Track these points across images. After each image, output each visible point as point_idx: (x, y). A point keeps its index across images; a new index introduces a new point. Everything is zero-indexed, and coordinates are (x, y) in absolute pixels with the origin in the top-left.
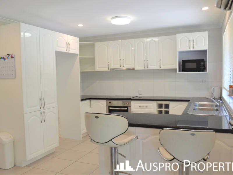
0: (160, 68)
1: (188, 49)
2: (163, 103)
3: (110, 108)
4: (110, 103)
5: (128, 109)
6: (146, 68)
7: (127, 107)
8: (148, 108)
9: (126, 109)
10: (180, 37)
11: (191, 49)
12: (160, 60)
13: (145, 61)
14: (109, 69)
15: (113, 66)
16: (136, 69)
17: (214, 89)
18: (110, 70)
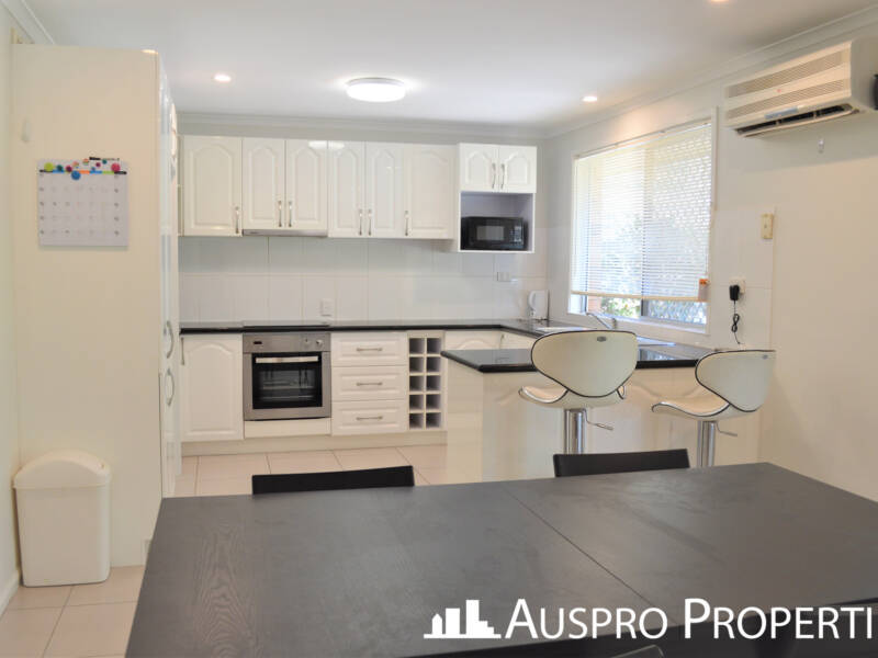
0: (405, 237)
1: (488, 189)
2: (425, 335)
3: (259, 360)
4: (256, 343)
5: (320, 358)
6: (365, 235)
7: (319, 354)
8: (384, 351)
9: (315, 359)
10: (470, 152)
11: (497, 190)
12: (407, 212)
13: (361, 211)
14: (237, 232)
15: (251, 220)
16: (330, 236)
17: (535, 295)
18: (241, 234)
